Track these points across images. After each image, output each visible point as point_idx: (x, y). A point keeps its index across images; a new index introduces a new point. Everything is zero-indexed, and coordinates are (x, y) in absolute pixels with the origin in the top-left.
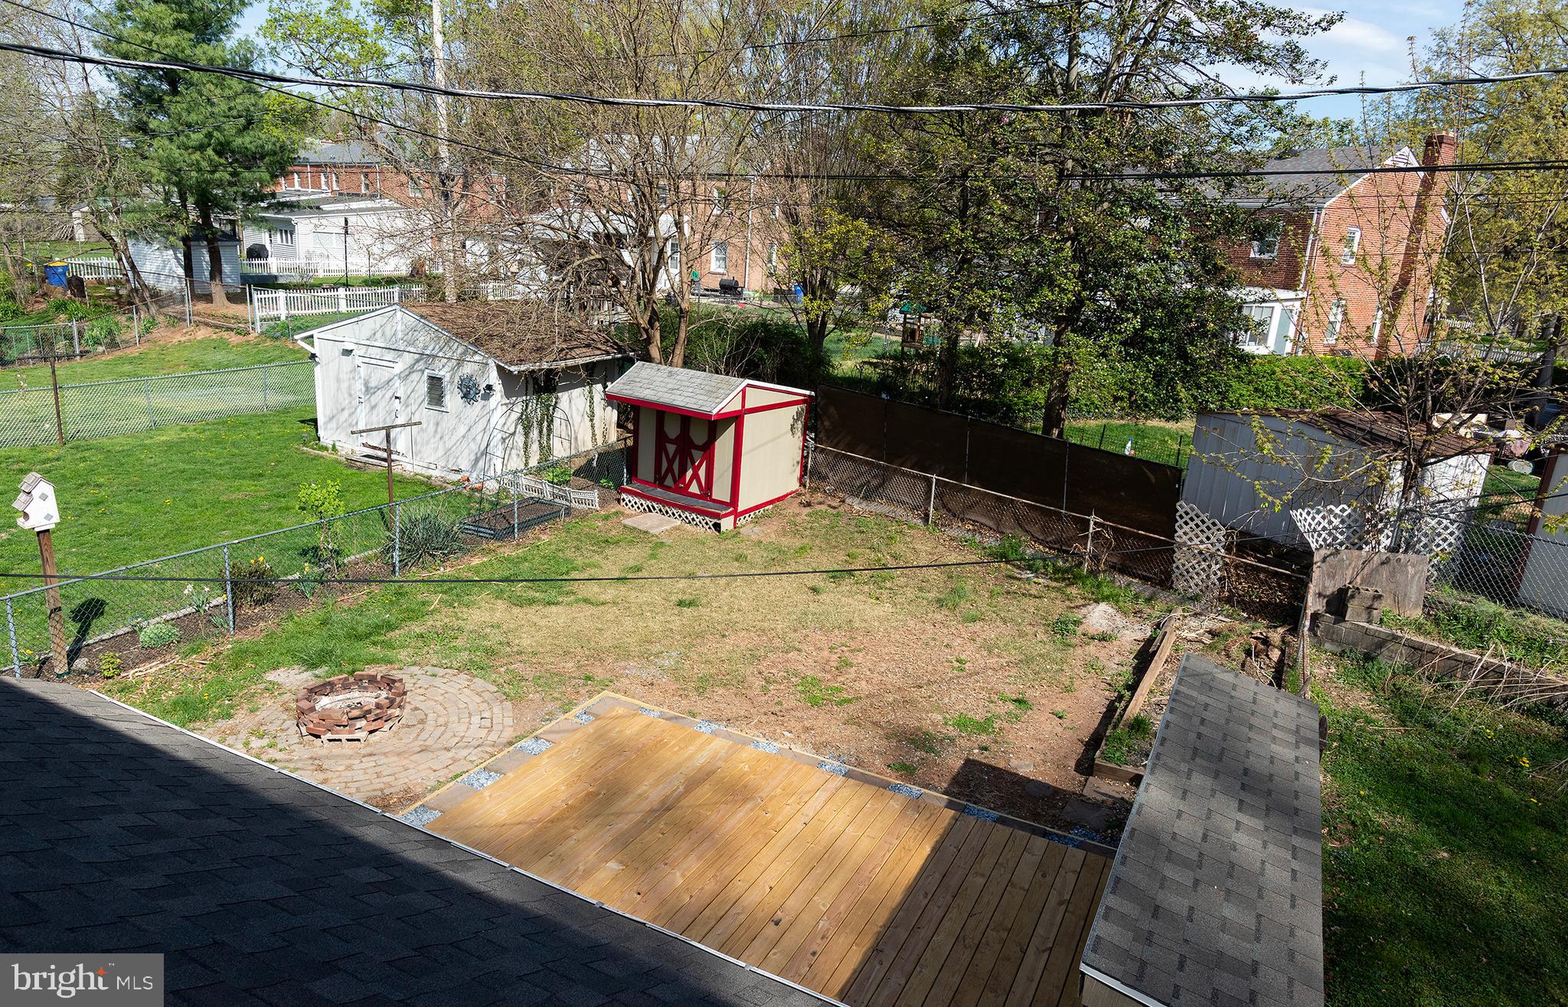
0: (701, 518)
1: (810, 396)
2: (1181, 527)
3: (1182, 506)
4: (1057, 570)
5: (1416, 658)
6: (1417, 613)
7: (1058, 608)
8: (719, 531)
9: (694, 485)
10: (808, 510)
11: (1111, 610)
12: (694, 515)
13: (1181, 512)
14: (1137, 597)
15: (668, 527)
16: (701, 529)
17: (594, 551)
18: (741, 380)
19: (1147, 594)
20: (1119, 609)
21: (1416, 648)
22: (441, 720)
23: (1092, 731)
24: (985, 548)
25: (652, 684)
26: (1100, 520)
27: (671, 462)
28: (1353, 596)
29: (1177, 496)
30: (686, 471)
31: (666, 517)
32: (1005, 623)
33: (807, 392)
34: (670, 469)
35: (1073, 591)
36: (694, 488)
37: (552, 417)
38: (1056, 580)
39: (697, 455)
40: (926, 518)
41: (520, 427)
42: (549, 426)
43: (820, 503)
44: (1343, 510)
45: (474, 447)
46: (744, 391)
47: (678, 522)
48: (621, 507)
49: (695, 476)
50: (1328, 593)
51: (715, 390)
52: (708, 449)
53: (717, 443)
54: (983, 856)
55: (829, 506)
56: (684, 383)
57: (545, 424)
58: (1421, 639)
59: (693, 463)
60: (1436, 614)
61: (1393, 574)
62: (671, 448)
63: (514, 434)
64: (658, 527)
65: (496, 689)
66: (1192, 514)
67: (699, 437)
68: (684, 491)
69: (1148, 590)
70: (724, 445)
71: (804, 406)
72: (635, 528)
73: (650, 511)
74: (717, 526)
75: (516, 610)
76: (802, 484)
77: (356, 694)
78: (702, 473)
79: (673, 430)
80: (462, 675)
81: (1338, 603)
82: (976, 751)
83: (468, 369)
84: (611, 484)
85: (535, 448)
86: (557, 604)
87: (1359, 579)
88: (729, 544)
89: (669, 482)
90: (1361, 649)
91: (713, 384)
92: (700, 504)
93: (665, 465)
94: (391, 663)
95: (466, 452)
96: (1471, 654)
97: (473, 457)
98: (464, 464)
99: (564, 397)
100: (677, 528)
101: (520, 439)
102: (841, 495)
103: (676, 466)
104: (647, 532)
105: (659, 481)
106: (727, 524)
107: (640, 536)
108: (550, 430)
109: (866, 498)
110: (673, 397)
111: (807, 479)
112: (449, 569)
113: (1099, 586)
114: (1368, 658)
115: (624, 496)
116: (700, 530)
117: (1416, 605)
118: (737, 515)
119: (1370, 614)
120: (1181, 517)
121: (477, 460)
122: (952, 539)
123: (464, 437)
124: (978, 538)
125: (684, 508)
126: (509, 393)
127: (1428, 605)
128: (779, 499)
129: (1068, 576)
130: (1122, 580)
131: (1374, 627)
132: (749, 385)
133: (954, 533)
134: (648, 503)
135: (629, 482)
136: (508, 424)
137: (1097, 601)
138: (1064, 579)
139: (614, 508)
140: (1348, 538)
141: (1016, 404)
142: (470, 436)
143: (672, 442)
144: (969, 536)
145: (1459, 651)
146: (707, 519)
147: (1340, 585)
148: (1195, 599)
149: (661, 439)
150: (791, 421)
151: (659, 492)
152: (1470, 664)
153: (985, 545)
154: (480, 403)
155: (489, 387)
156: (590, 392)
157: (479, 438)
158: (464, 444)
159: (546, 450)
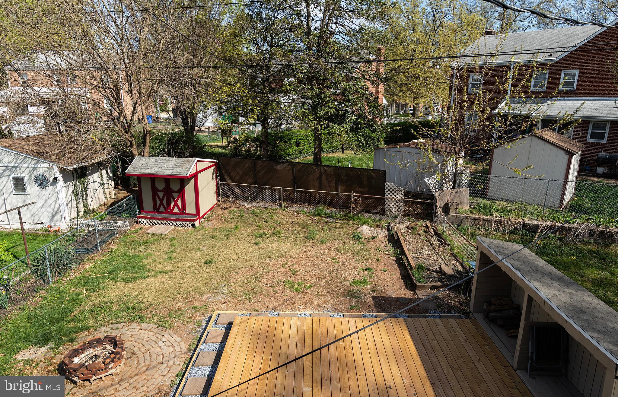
0: (184, 223)
1: (216, 162)
2: (387, 192)
3: (387, 184)
4: (341, 216)
5: (473, 222)
6: (467, 208)
7: (350, 230)
8: (195, 227)
9: (176, 208)
10: (226, 211)
11: (368, 227)
12: (180, 222)
13: (387, 186)
14: (374, 221)
15: (170, 230)
16: (186, 228)
17: (144, 248)
18: (193, 159)
19: (378, 219)
20: (371, 226)
21: (473, 219)
22: (143, 350)
23: (400, 274)
24: (309, 213)
25: (226, 302)
26: (355, 194)
27: (161, 201)
28: (451, 206)
29: (385, 181)
30: (170, 204)
31: (166, 225)
32: (336, 240)
33: (215, 161)
34: (162, 204)
35: (351, 223)
36: (176, 210)
37: (86, 188)
38: (343, 220)
39: (175, 195)
40: (280, 205)
41: (73, 197)
42: (86, 193)
43: (230, 207)
44: (436, 177)
45: (50, 210)
46: (196, 164)
47: (173, 227)
48: (140, 225)
49: (176, 205)
50: (442, 206)
51: (183, 165)
52: (181, 192)
53: (185, 189)
54: (427, 332)
55: (235, 207)
56: (166, 164)
57: (84, 193)
58: (473, 216)
59: (174, 199)
60: (474, 207)
61: (459, 196)
62: (161, 194)
63: (71, 201)
64: (165, 231)
65: (157, 326)
66: (391, 186)
67: (175, 187)
68: (171, 213)
69: (378, 217)
70: (189, 189)
71: (214, 167)
72: (154, 234)
73: (156, 224)
74: (193, 225)
75: (130, 285)
76: (218, 200)
77: (91, 351)
78: (179, 203)
79: (160, 186)
80: (132, 324)
81: (446, 209)
82: (371, 293)
83: (40, 171)
84: (128, 216)
85: (81, 206)
86: (149, 277)
87: (450, 200)
88: (202, 232)
89: (162, 209)
90: (456, 223)
91: (181, 162)
92: (182, 217)
93: (158, 202)
94: (89, 329)
95: (45, 214)
96: (489, 217)
97: (50, 215)
98: (45, 219)
99: (90, 178)
100: (174, 230)
101: (74, 203)
102: (238, 202)
103: (165, 202)
104: (162, 234)
105: (156, 210)
106: (197, 223)
107: (160, 237)
108: (86, 195)
109: (251, 201)
110: (163, 171)
111: (220, 197)
112: (76, 274)
113: (360, 219)
114: (459, 226)
115: (140, 220)
116: (184, 228)
117: (467, 205)
118: (200, 218)
119: (456, 211)
120: (387, 188)
121: (53, 216)
122: (294, 212)
123: (43, 206)
124: (305, 209)
125: (175, 220)
126: (65, 181)
127: (471, 204)
128: (212, 208)
129: (347, 218)
130: (368, 215)
131: (458, 215)
132: (198, 161)
133: (294, 209)
134: (154, 221)
135: (140, 213)
136: (68, 196)
137: (362, 225)
138: (345, 219)
139: (137, 227)
140: (438, 186)
141: (284, 155)
142: (47, 205)
143: (160, 191)
144: (301, 209)
145: (486, 217)
146: (188, 223)
147: (445, 203)
148: (396, 217)
149: (155, 191)
150: (212, 175)
151: (157, 215)
152: (491, 221)
153: (309, 211)
154: (50, 188)
155: (55, 179)
156: (101, 174)
157: (53, 205)
158: (44, 209)
159: (86, 205)
